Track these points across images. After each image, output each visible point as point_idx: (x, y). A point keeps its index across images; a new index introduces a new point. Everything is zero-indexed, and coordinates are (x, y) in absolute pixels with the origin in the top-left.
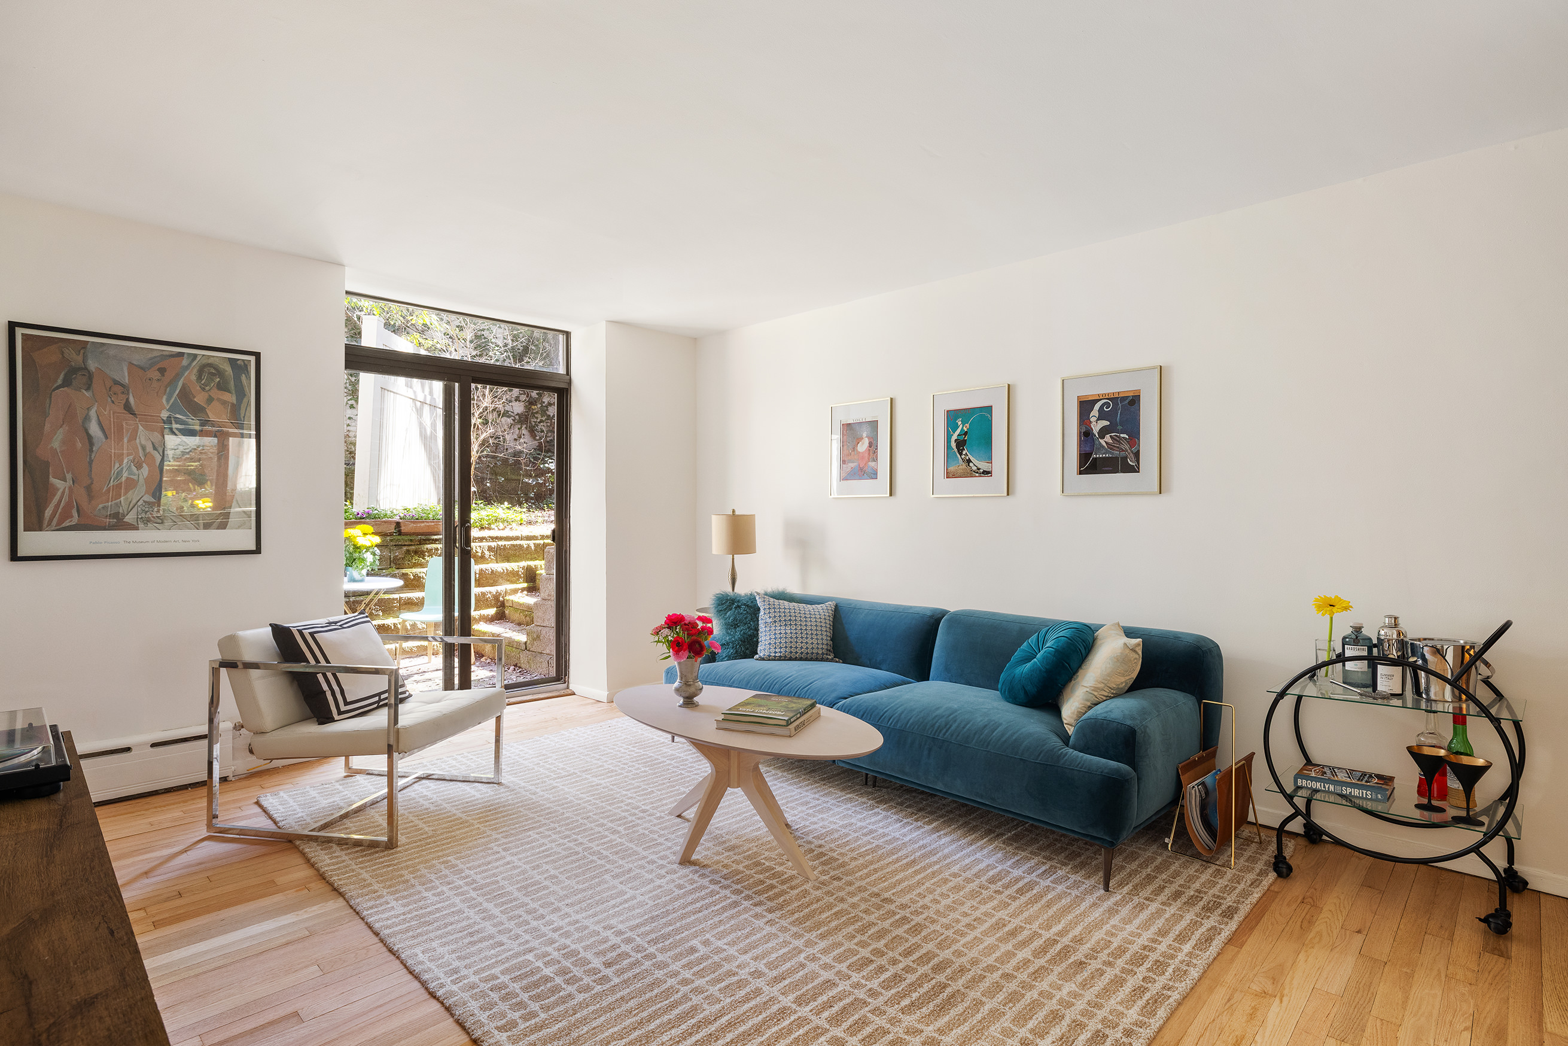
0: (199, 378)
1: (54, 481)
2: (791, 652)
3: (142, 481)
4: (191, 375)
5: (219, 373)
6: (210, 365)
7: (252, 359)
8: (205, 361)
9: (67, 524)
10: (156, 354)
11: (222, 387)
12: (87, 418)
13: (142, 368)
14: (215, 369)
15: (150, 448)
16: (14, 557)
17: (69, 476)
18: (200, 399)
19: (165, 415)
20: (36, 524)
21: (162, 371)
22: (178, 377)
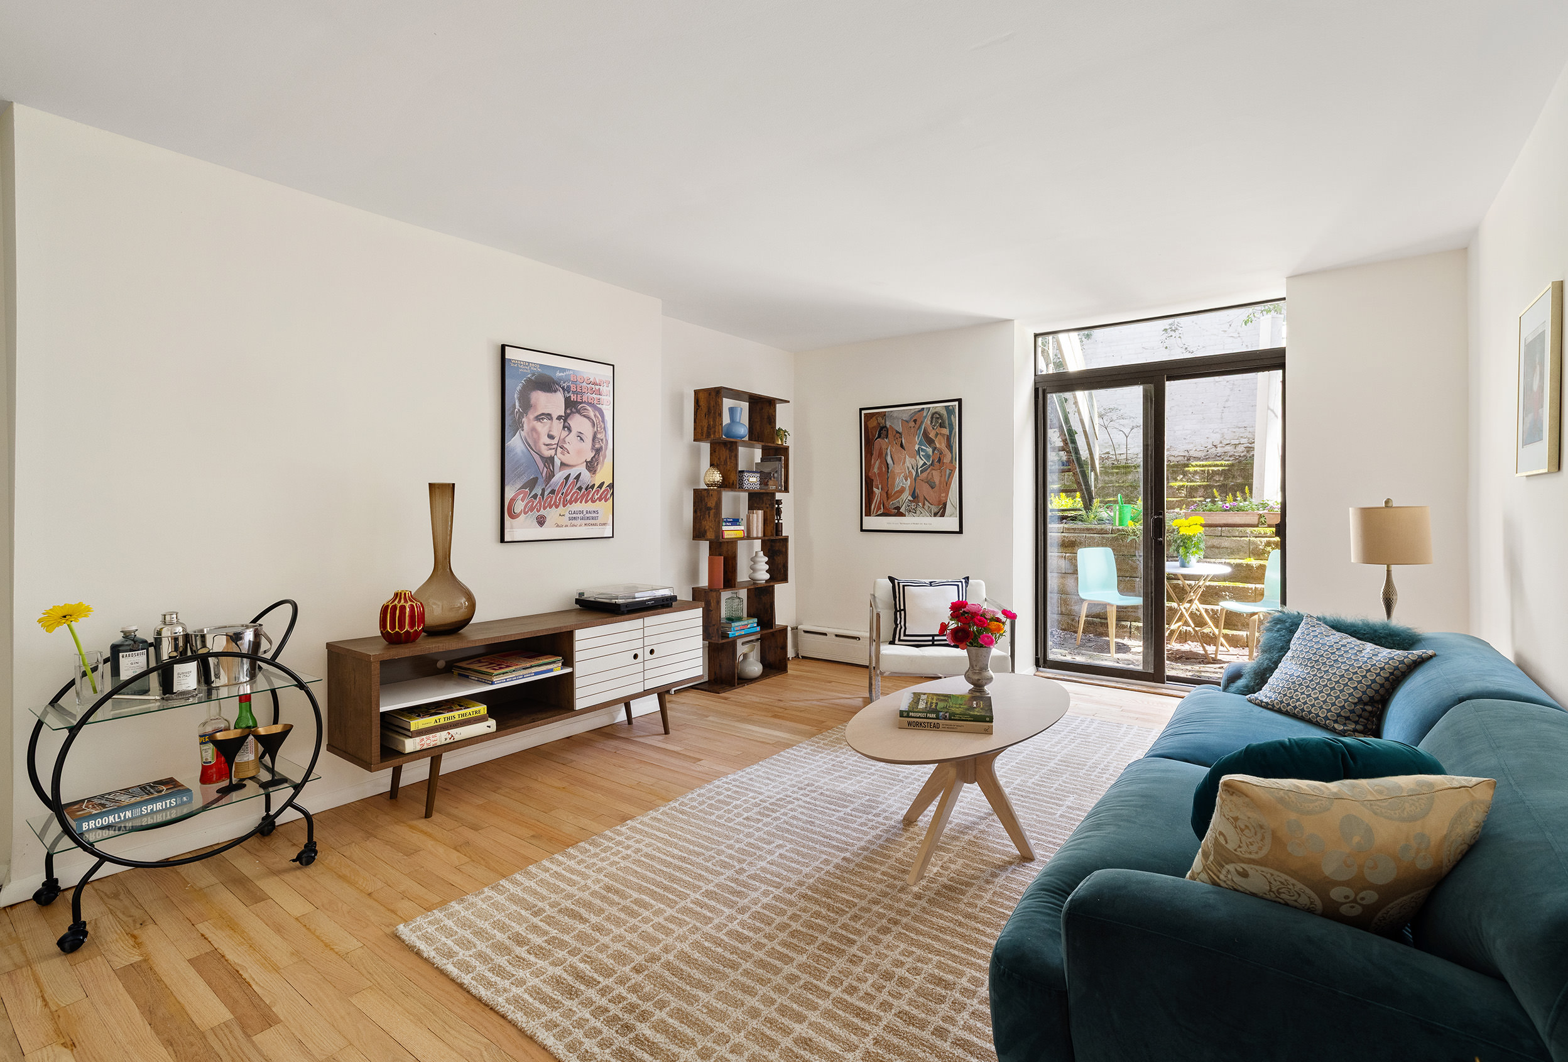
0: (932, 422)
1: (875, 489)
2: (1282, 702)
3: (907, 488)
4: (928, 421)
5: (941, 416)
6: (936, 413)
7: (956, 403)
8: (934, 411)
9: (879, 513)
10: (913, 411)
11: (942, 426)
12: (887, 454)
13: (907, 421)
14: (939, 415)
15: (911, 468)
16: (862, 530)
17: (880, 486)
18: (932, 435)
19: (917, 447)
20: (868, 514)
21: (915, 421)
22: (922, 423)
